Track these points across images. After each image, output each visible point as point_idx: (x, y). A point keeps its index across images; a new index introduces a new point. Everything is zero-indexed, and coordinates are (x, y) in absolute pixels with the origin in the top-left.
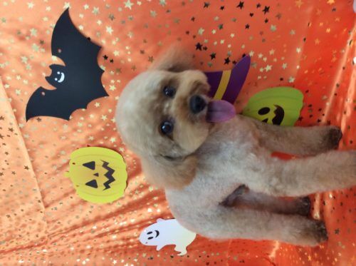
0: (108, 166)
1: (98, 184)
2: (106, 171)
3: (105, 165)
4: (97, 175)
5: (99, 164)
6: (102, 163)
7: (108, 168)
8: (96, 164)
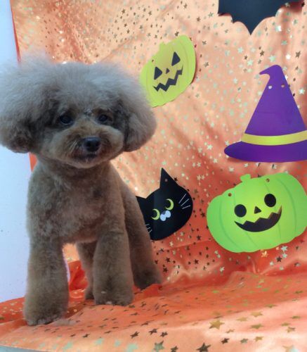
0: (179, 76)
1: (159, 78)
2: (173, 78)
3: (179, 72)
4: (168, 71)
5: (178, 66)
6: (180, 69)
7: (176, 77)
8: (178, 64)
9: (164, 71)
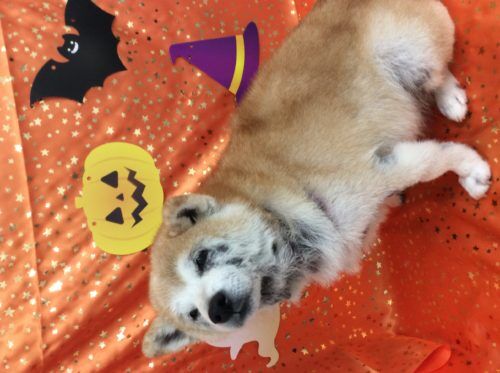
0: (136, 177)
1: (124, 215)
2: (133, 188)
3: (132, 174)
4: (121, 197)
5: (123, 175)
6: (127, 173)
7: (136, 182)
8: (119, 176)
9: (118, 204)
